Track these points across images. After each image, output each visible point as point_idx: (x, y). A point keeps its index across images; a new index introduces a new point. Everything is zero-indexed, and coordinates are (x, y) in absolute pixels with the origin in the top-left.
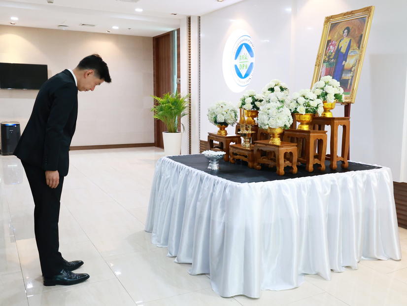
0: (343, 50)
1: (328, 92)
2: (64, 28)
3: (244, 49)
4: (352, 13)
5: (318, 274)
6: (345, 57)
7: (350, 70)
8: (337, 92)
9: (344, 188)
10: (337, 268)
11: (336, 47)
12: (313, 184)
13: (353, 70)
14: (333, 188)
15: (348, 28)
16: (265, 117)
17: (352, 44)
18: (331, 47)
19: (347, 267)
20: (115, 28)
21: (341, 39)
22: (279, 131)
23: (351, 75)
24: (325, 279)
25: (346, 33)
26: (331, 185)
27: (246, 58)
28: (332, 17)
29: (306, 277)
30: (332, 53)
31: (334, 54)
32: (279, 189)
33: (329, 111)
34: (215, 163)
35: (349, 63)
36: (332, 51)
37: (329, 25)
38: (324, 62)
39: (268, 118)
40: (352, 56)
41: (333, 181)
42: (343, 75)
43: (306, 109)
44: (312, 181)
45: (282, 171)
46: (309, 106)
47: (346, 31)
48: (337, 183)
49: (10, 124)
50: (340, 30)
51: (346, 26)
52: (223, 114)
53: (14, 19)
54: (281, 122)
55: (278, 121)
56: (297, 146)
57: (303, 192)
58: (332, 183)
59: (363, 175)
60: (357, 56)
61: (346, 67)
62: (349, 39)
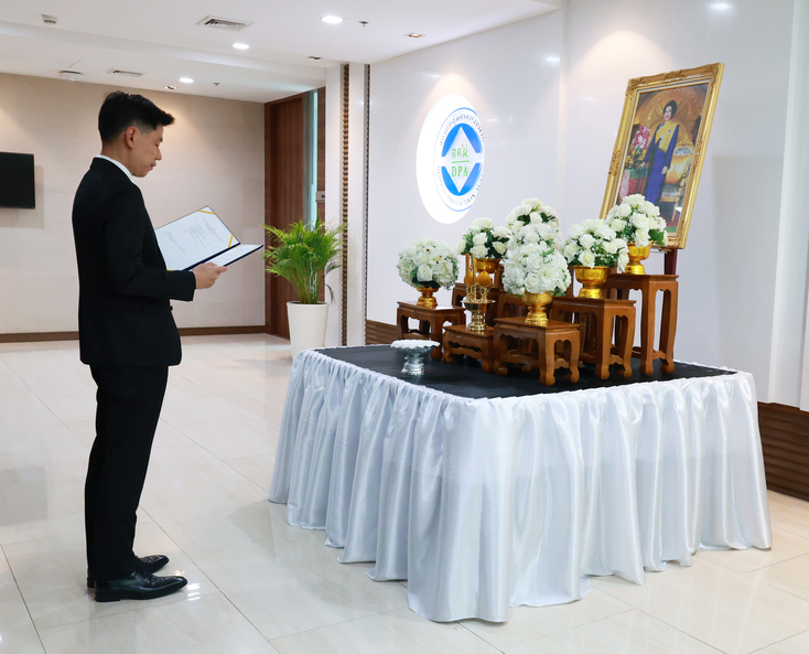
0: (664, 146)
1: (637, 225)
2: (72, 78)
3: (462, 136)
4: (680, 74)
5: (615, 575)
6: (666, 158)
7: (677, 185)
8: (655, 227)
9: (668, 411)
10: (653, 564)
11: (650, 139)
12: (611, 404)
13: (682, 184)
14: (647, 409)
15: (673, 104)
16: (519, 271)
17: (680, 134)
18: (640, 138)
19: (671, 562)
20: (186, 80)
21: (659, 123)
22: (544, 299)
23: (679, 194)
24: (634, 583)
25: (668, 114)
26: (644, 405)
27: (465, 154)
28: (642, 80)
29: (594, 581)
30: (641, 151)
31: (645, 151)
32: (547, 413)
33: (639, 263)
34: (417, 361)
35: (675, 170)
36: (642, 147)
37: (636, 95)
38: (626, 167)
39: (524, 274)
40: (681, 157)
41: (648, 397)
42: (664, 194)
43: (596, 258)
44: (609, 397)
45: (550, 376)
46: (602, 251)
47: (669, 108)
48: (654, 401)
50: (658, 105)
51: (670, 99)
52: (430, 266)
54: (549, 281)
55: (544, 279)
56: (578, 329)
57: (591, 416)
58: (645, 401)
59: (702, 386)
60: (691, 158)
61: (668, 178)
62: (675, 125)
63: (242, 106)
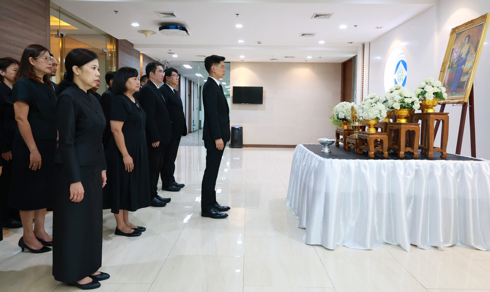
0: (463, 56)
2: (274, 61)
3: (401, 64)
4: (472, 21)
5: (399, 246)
6: (464, 62)
7: (467, 73)
8: (436, 90)
9: (431, 175)
10: (419, 243)
11: (459, 54)
12: (394, 167)
13: (469, 72)
14: (417, 172)
15: (469, 36)
16: (360, 111)
17: (470, 49)
18: (455, 54)
19: (435, 247)
20: (309, 57)
21: (463, 45)
22: (373, 122)
23: (467, 77)
24: (405, 250)
25: (467, 41)
26: (416, 170)
27: (402, 73)
28: (457, 28)
30: (455, 59)
31: (456, 60)
32: (359, 167)
33: (432, 108)
34: (327, 147)
36: (455, 58)
37: (455, 35)
38: (448, 68)
39: (362, 112)
40: (470, 60)
41: (418, 166)
42: (462, 78)
43: (401, 105)
44: (394, 163)
46: (404, 102)
47: (467, 38)
48: (422, 168)
49: (237, 127)
50: (463, 37)
51: (467, 35)
52: (343, 112)
53: (242, 57)
54: (372, 114)
55: (370, 114)
56: (387, 135)
57: (383, 171)
58: (416, 168)
59: (455, 165)
60: (473, 60)
61: (464, 71)
62: (469, 45)
63: (334, 65)
